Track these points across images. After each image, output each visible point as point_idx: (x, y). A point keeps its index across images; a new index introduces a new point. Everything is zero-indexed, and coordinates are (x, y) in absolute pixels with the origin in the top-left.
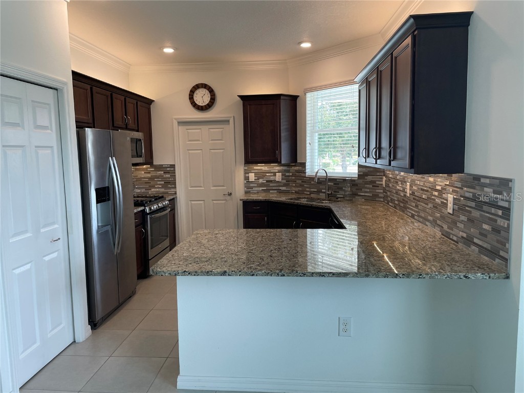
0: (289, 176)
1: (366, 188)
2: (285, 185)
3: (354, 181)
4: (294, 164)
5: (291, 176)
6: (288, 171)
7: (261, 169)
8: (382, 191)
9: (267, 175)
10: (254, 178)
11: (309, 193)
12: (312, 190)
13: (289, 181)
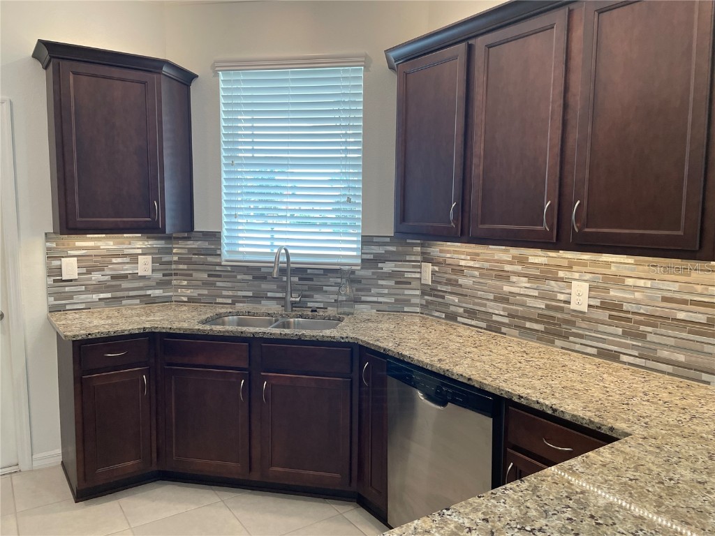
0: (170, 263)
1: (382, 287)
2: (160, 284)
3: (353, 272)
4: (186, 235)
5: (176, 263)
6: (169, 251)
7: (98, 248)
8: (418, 292)
9: (114, 260)
10: (76, 271)
11: (229, 301)
12: (240, 293)
13: (171, 275)
